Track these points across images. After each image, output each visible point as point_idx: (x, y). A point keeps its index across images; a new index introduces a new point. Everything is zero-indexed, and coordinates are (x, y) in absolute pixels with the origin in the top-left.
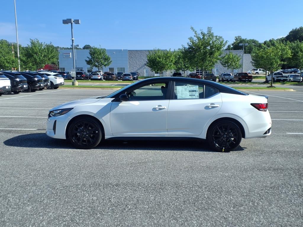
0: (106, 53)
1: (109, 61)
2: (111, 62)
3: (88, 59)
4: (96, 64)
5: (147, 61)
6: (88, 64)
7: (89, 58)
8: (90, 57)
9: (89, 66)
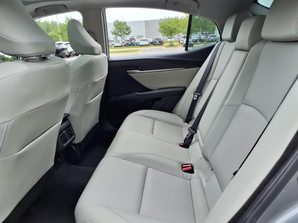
0: (127, 24)
1: (130, 30)
2: (131, 31)
3: (113, 31)
4: (120, 33)
5: (159, 27)
6: (113, 34)
7: (113, 29)
8: (115, 29)
9: (114, 36)
